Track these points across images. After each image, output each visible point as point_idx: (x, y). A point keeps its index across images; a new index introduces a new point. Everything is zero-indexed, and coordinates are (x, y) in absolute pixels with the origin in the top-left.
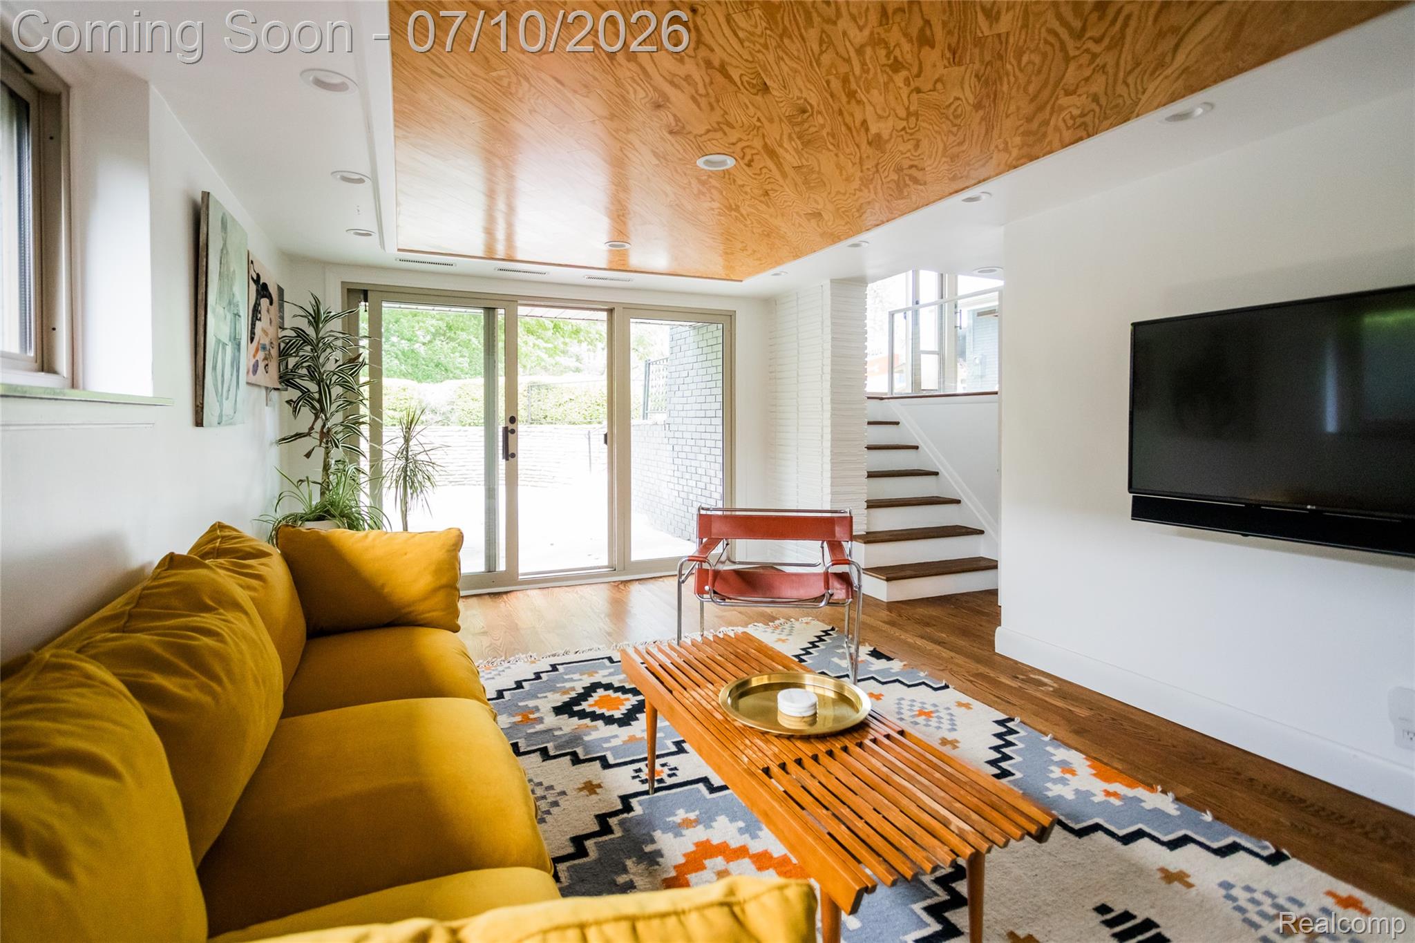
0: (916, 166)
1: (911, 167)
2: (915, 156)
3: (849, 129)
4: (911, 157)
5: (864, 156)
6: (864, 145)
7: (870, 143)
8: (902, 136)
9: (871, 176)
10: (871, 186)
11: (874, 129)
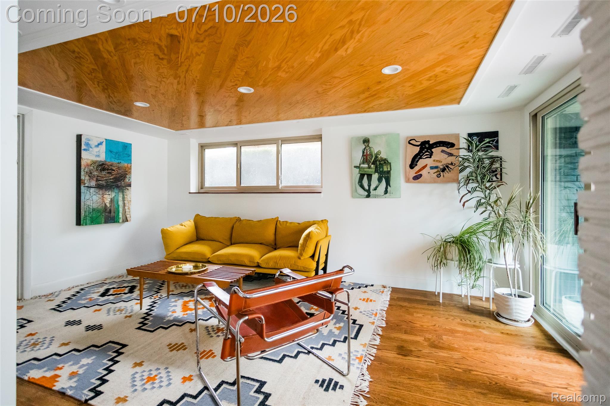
0: (160, 58)
1: (162, 59)
2: (159, 64)
3: (185, 84)
4: (162, 65)
5: (184, 73)
6: (182, 77)
7: (180, 77)
8: (164, 75)
9: (186, 61)
10: (189, 54)
11: (176, 81)
